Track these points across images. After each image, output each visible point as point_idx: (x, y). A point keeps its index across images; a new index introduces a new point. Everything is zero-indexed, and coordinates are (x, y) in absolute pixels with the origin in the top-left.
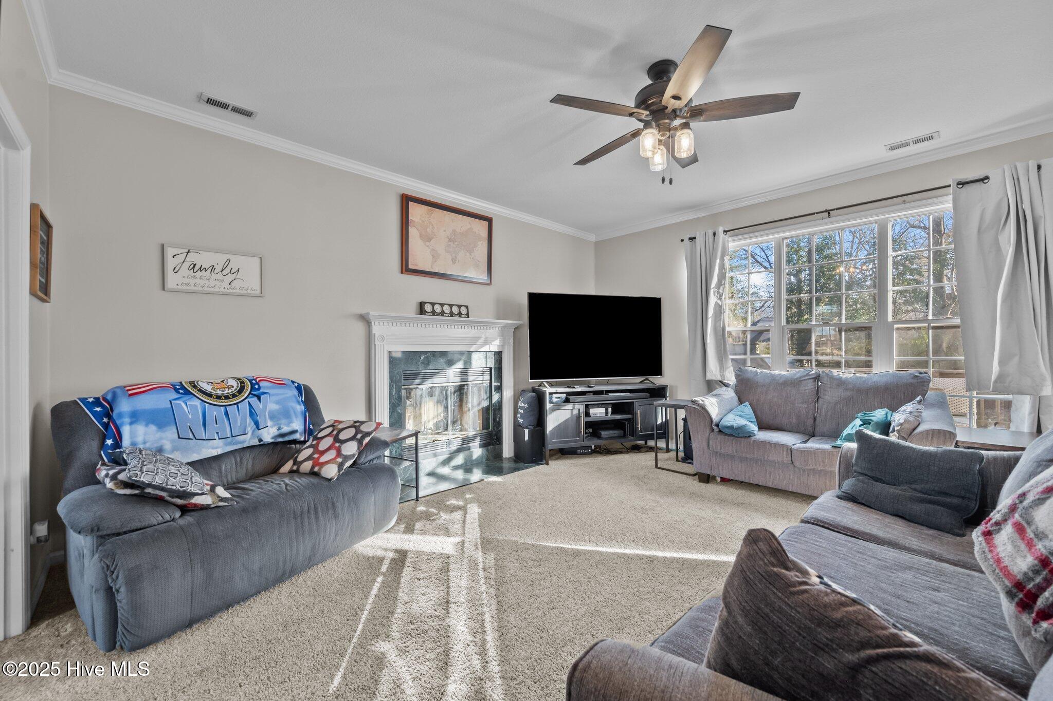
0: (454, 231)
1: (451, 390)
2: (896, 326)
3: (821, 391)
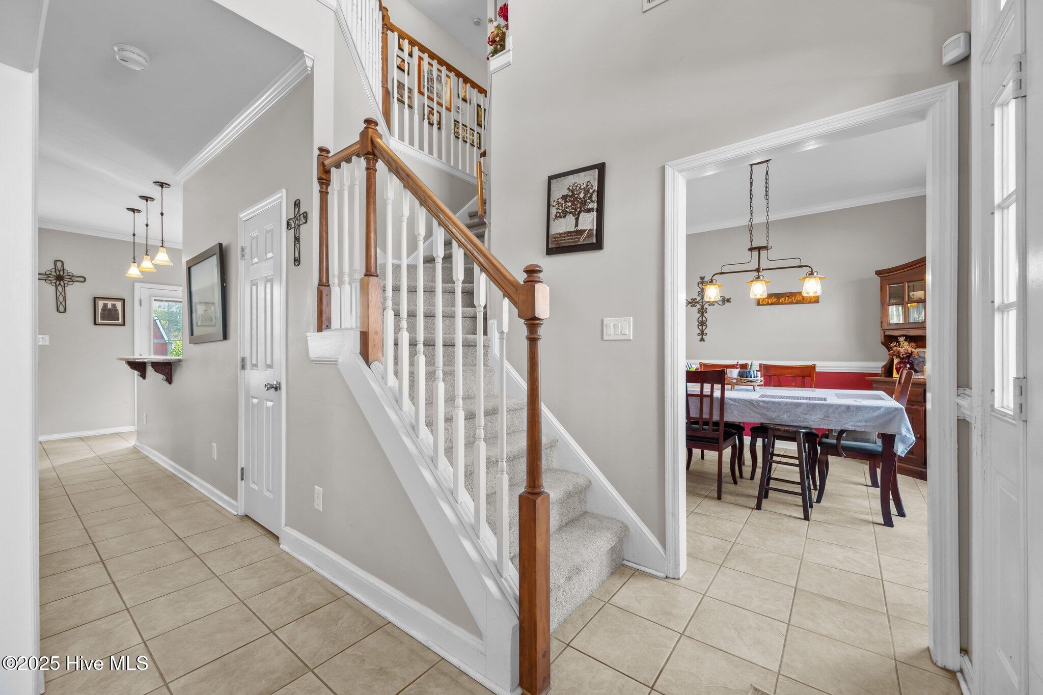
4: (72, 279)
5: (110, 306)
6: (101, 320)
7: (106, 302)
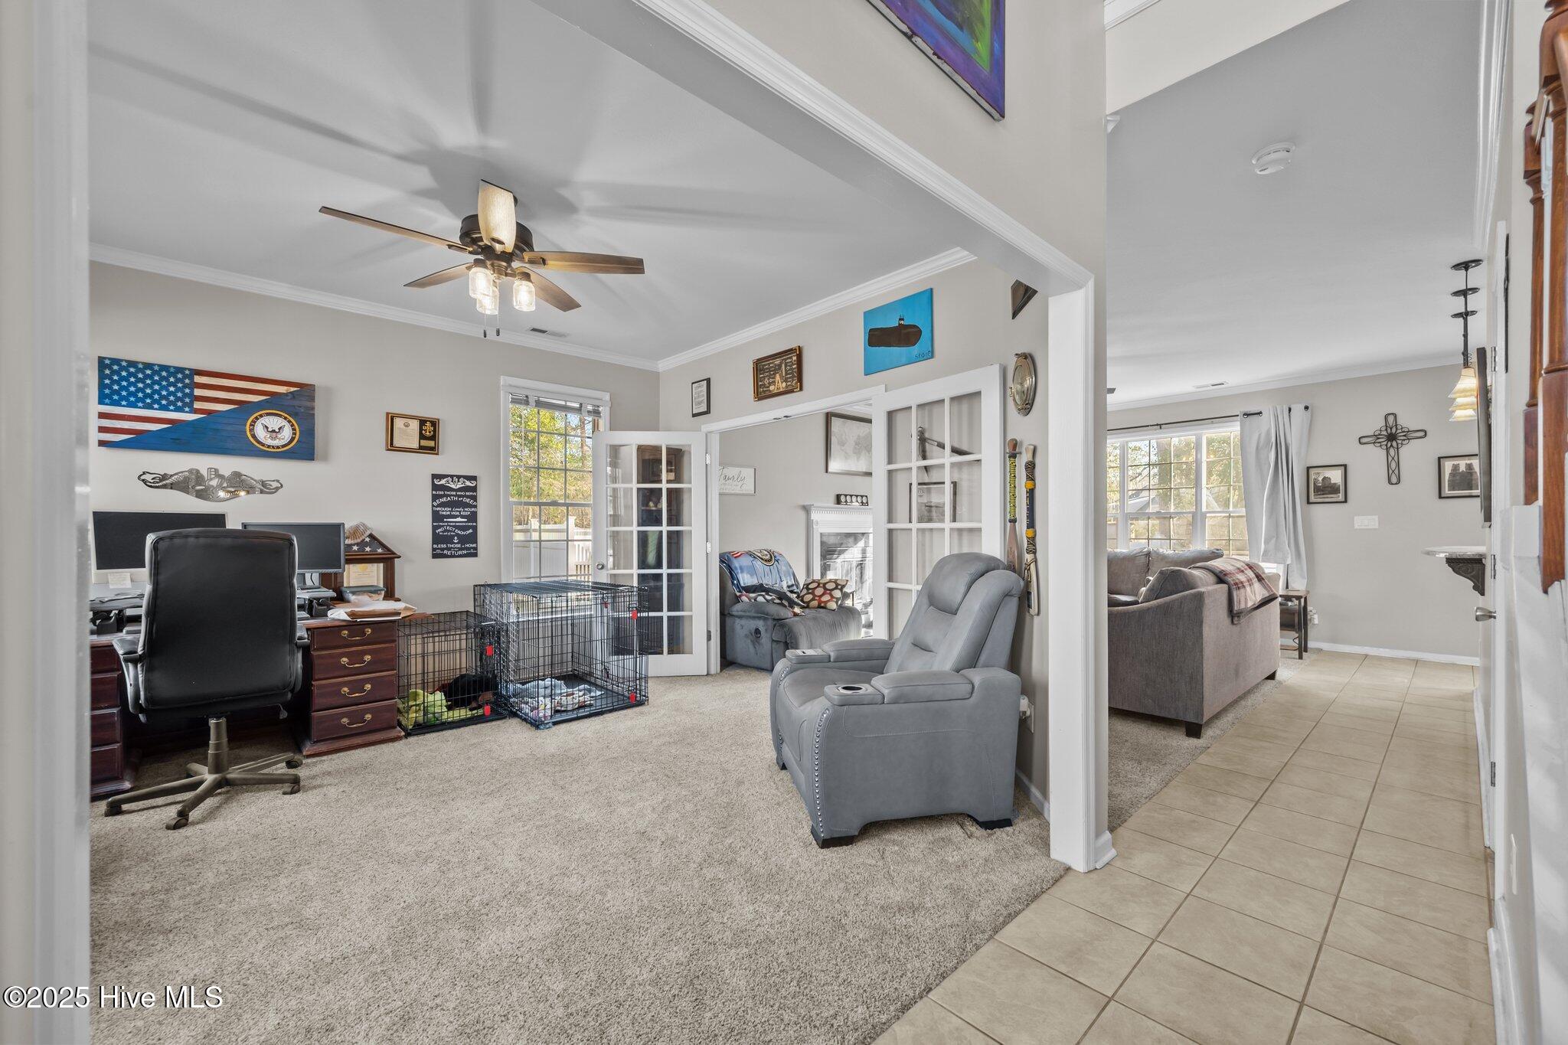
0: (859, 436)
1: (854, 564)
2: (1208, 515)
3: (1151, 563)
4: (1408, 435)
5: (1462, 468)
6: (1449, 490)
7: (1456, 463)
